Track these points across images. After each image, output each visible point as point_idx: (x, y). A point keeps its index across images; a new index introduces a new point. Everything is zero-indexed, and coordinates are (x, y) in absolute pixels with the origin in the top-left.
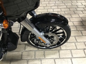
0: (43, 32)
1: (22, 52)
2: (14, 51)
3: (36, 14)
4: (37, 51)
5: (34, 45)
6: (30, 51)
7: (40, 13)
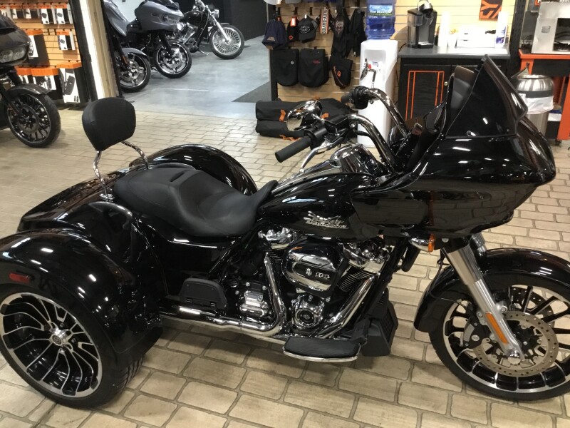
0: (502, 302)
1: (400, 381)
2: (369, 370)
3: (485, 248)
4: (457, 393)
5: (455, 359)
6: (432, 387)
7: (498, 246)
